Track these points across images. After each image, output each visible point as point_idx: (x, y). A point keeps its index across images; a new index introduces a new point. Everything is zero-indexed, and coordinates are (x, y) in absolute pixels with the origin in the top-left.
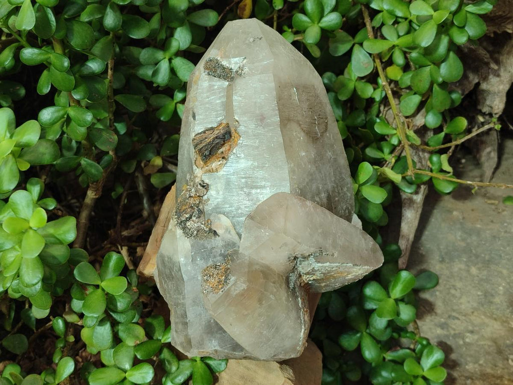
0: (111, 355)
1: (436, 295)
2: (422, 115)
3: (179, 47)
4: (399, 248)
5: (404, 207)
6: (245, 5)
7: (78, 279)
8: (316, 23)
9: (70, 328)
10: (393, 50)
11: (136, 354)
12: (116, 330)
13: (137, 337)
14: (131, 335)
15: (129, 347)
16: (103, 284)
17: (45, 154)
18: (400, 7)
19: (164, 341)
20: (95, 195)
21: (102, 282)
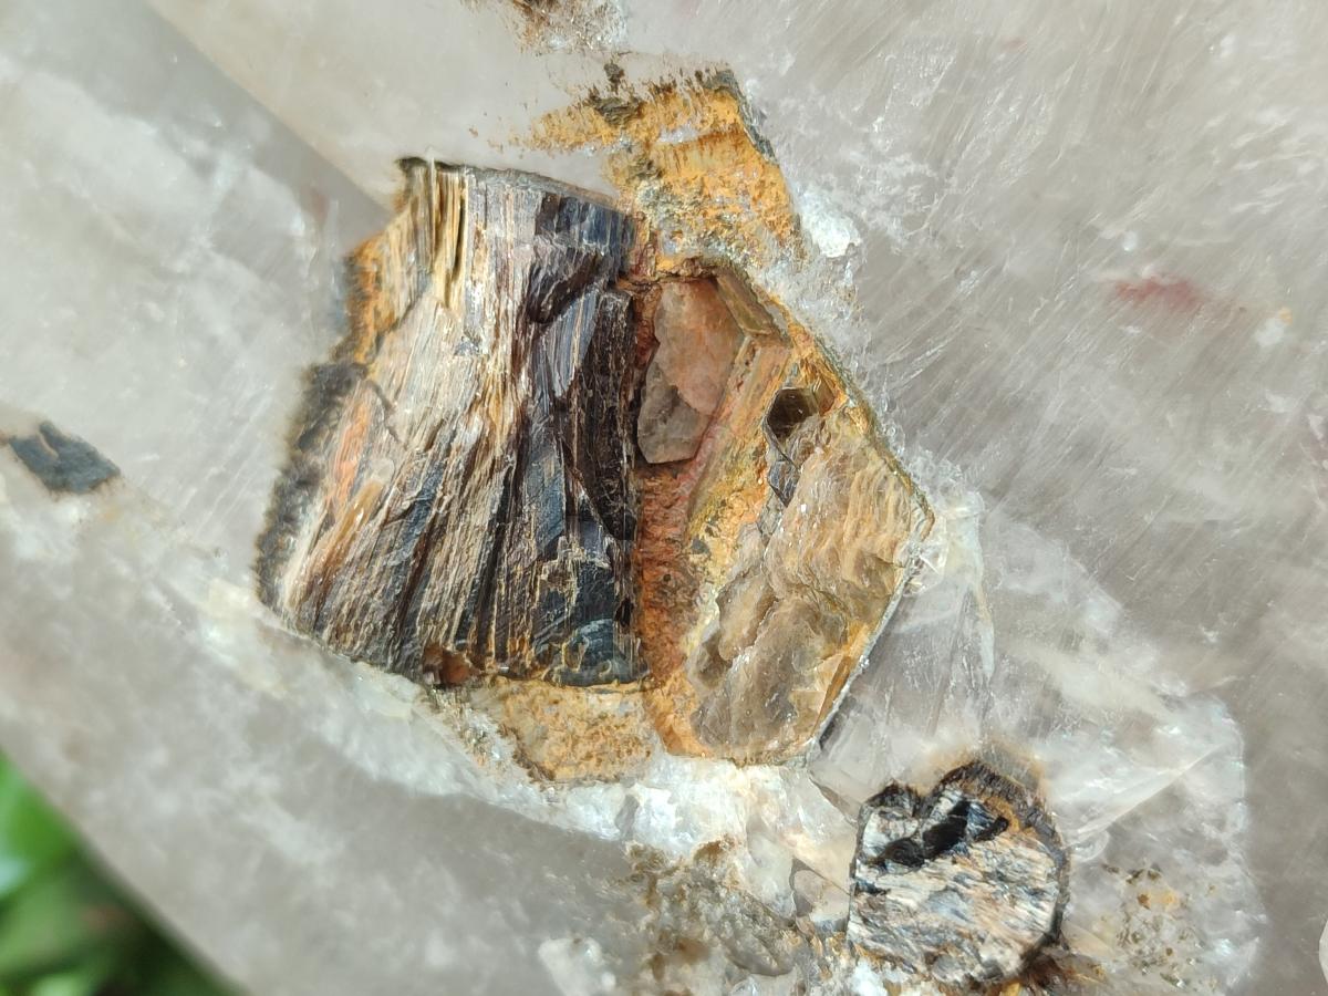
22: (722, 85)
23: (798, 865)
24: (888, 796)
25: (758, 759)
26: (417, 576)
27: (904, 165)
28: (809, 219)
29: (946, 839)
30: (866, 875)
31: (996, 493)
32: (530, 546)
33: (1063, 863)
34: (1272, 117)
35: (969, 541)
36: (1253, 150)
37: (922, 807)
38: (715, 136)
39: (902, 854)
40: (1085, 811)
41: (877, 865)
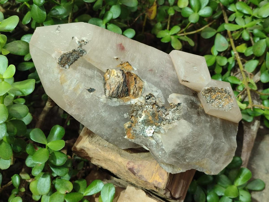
0: (48, 200)
1: (262, 196)
2: (259, 75)
3: (112, 17)
4: (241, 160)
5: (245, 133)
6: (152, 11)
7: (32, 139)
8: (196, 12)
9: (23, 184)
10: (242, 32)
11: (65, 199)
12: (53, 183)
13: (67, 189)
14: (63, 187)
15: (61, 194)
16: (48, 145)
17: (21, 49)
18: (247, 8)
19: (86, 194)
20: (51, 105)
21: (48, 143)
22: (128, 62)
23: (141, 102)
24: (147, 96)
25: (138, 97)
26: (118, 90)
27: (138, 65)
28: (134, 68)
29: (150, 98)
30: (146, 100)
31: (147, 81)
32: (124, 88)
33: (155, 98)
34: (153, 61)
35: (146, 83)
36: (153, 62)
37: (148, 96)
38: (127, 65)
39: (148, 99)
40: (155, 95)
41: (147, 100)
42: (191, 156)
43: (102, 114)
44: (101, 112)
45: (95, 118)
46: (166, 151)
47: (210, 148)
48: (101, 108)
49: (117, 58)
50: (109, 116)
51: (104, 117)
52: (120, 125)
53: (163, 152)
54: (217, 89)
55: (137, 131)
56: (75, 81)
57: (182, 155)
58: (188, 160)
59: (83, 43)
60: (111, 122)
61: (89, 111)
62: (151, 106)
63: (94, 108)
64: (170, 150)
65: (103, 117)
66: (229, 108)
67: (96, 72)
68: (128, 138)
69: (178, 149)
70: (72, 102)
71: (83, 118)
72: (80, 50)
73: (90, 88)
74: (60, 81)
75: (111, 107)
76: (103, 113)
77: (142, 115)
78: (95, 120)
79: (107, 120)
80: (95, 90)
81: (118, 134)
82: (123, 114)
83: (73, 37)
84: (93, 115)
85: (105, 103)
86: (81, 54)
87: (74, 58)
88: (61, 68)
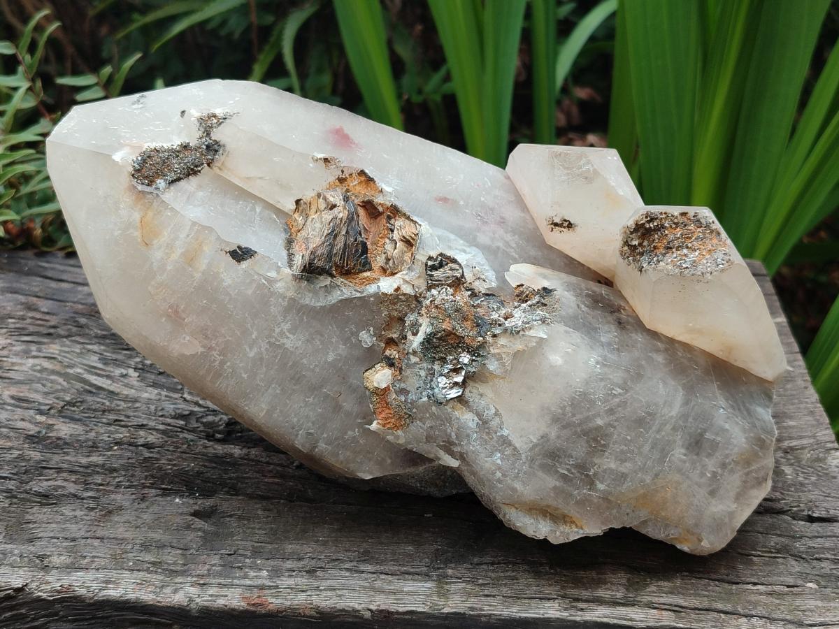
24: (430, 259)
26: (332, 246)
27: (397, 181)
28: (384, 188)
29: (441, 265)
30: (429, 273)
31: (429, 221)
32: (352, 239)
33: (460, 266)
34: (450, 177)
35: (428, 227)
36: (449, 181)
37: (435, 260)
38: (362, 182)
40: (462, 259)
41: (431, 271)
42: (613, 466)
43: (285, 341)
44: (282, 333)
45: (262, 359)
46: (517, 445)
47: (674, 429)
48: (280, 319)
49: (326, 160)
50: (310, 346)
51: (292, 352)
52: (351, 380)
53: (508, 451)
54: (666, 218)
55: (409, 392)
56: (188, 228)
57: (580, 461)
58: (602, 483)
59: (215, 121)
60: (317, 370)
61: (239, 334)
62: (446, 289)
63: (256, 322)
64: (532, 442)
65: (289, 353)
66: (718, 265)
67: (258, 210)
68: (384, 426)
69: (558, 437)
70: (182, 307)
71: (222, 363)
72: (206, 143)
73: (239, 247)
74: (137, 234)
75: (314, 313)
76: (288, 338)
77: (421, 325)
78: (264, 369)
79: (305, 361)
80: (256, 252)
81: (348, 414)
82: (356, 334)
83: (183, 112)
84: (255, 350)
85: (291, 299)
86: (208, 154)
87: (185, 164)
88: (140, 187)
